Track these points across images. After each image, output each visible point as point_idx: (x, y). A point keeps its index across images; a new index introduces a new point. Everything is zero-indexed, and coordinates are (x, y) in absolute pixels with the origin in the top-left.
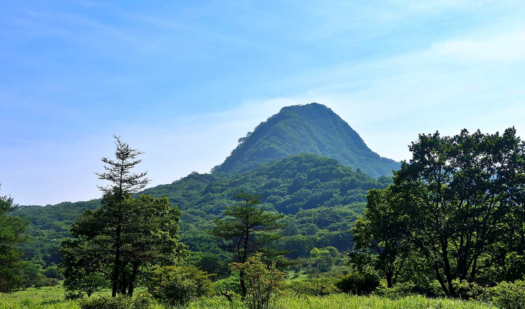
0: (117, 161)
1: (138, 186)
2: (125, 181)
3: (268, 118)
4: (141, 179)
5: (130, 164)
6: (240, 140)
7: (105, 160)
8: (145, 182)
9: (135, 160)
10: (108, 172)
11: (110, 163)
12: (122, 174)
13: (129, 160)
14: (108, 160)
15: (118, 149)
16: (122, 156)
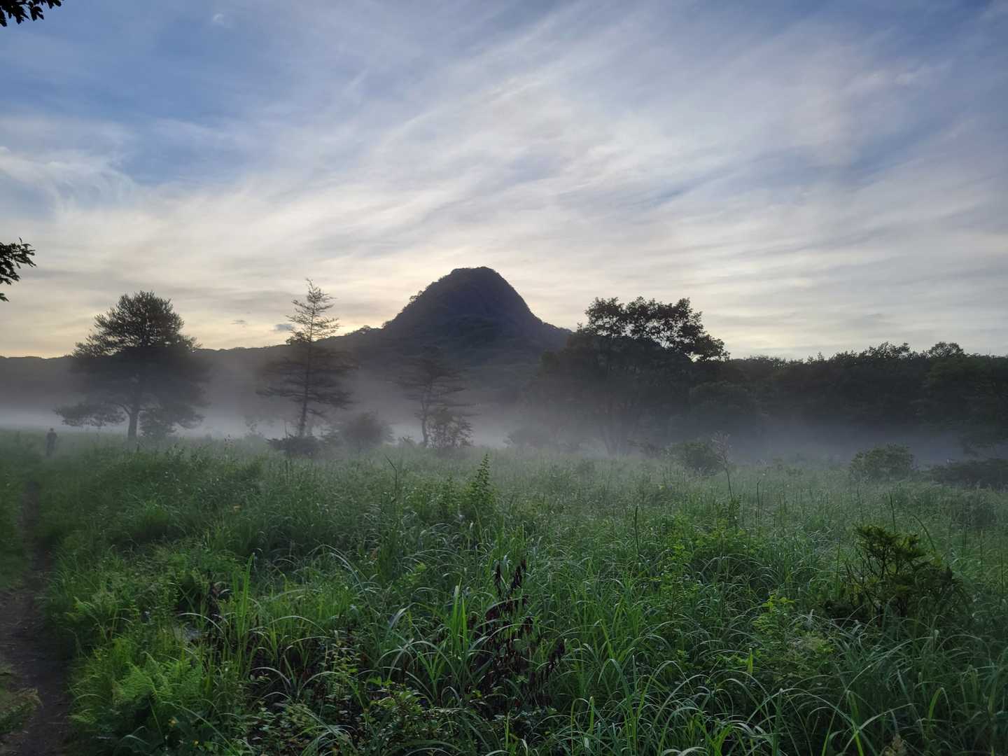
0: (308, 304)
1: (329, 330)
2: (316, 325)
3: (439, 278)
4: (333, 324)
5: (321, 308)
6: (412, 298)
7: (296, 302)
8: (336, 326)
9: (327, 304)
10: (298, 315)
11: (301, 305)
12: (313, 317)
13: (321, 304)
14: (300, 302)
15: (310, 292)
16: (313, 299)
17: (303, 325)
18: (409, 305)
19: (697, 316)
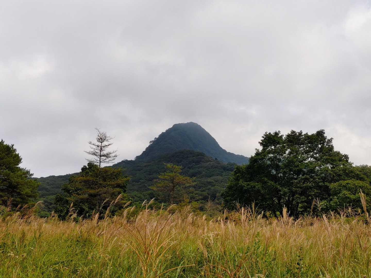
0: (97, 143)
2: (103, 156)
5: (106, 146)
6: (151, 142)
8: (116, 156)
9: (109, 143)
10: (92, 150)
11: (93, 144)
12: (101, 151)
13: (105, 143)
15: (99, 136)
16: (101, 140)
17: (95, 156)
18: (149, 146)
19: (330, 141)
